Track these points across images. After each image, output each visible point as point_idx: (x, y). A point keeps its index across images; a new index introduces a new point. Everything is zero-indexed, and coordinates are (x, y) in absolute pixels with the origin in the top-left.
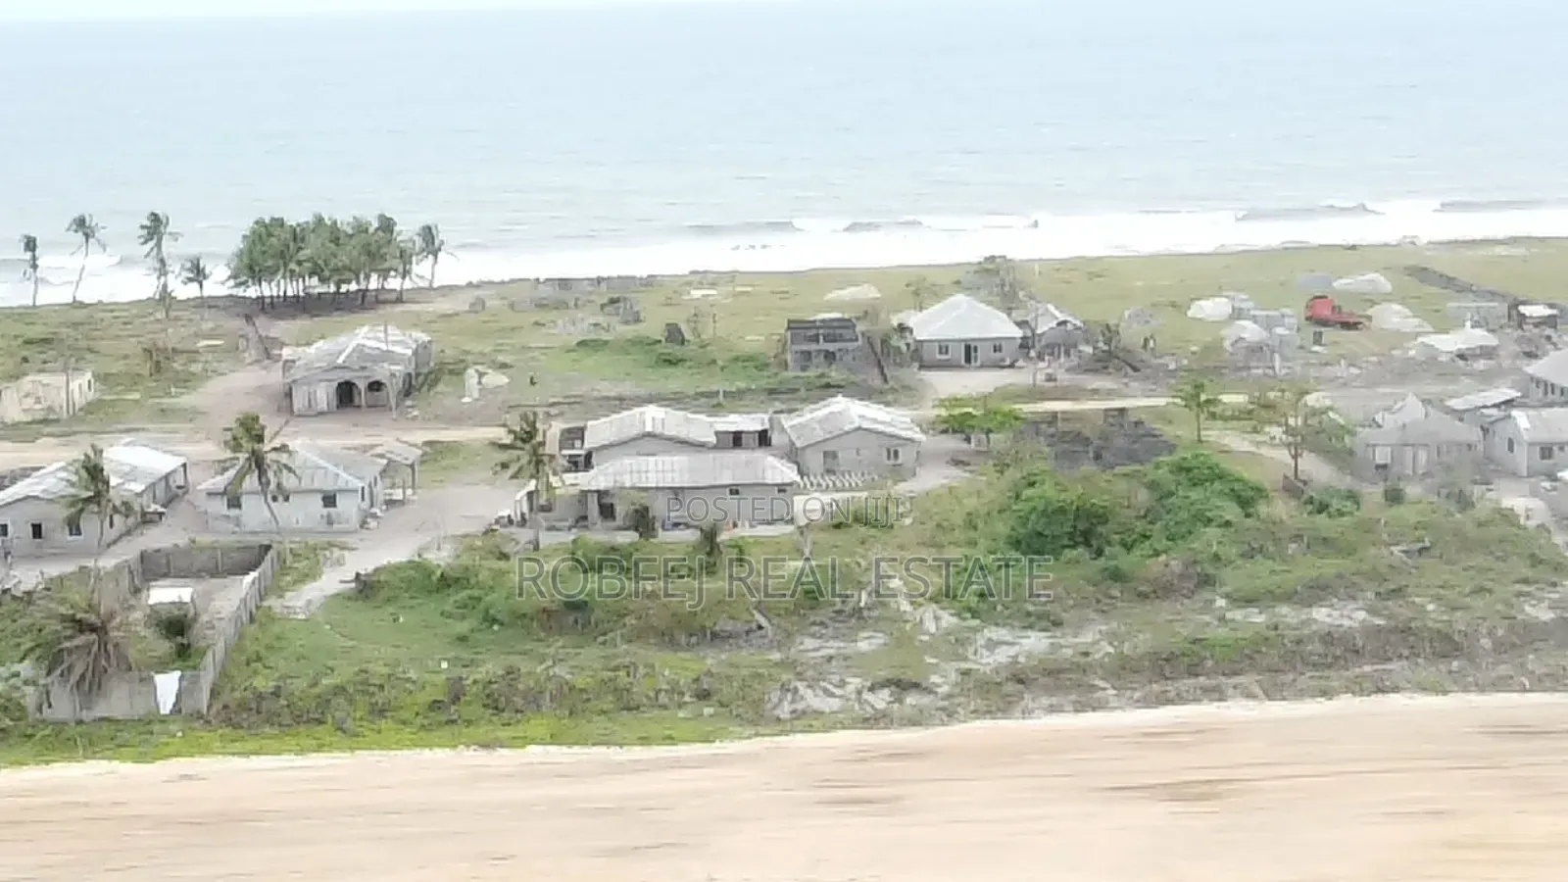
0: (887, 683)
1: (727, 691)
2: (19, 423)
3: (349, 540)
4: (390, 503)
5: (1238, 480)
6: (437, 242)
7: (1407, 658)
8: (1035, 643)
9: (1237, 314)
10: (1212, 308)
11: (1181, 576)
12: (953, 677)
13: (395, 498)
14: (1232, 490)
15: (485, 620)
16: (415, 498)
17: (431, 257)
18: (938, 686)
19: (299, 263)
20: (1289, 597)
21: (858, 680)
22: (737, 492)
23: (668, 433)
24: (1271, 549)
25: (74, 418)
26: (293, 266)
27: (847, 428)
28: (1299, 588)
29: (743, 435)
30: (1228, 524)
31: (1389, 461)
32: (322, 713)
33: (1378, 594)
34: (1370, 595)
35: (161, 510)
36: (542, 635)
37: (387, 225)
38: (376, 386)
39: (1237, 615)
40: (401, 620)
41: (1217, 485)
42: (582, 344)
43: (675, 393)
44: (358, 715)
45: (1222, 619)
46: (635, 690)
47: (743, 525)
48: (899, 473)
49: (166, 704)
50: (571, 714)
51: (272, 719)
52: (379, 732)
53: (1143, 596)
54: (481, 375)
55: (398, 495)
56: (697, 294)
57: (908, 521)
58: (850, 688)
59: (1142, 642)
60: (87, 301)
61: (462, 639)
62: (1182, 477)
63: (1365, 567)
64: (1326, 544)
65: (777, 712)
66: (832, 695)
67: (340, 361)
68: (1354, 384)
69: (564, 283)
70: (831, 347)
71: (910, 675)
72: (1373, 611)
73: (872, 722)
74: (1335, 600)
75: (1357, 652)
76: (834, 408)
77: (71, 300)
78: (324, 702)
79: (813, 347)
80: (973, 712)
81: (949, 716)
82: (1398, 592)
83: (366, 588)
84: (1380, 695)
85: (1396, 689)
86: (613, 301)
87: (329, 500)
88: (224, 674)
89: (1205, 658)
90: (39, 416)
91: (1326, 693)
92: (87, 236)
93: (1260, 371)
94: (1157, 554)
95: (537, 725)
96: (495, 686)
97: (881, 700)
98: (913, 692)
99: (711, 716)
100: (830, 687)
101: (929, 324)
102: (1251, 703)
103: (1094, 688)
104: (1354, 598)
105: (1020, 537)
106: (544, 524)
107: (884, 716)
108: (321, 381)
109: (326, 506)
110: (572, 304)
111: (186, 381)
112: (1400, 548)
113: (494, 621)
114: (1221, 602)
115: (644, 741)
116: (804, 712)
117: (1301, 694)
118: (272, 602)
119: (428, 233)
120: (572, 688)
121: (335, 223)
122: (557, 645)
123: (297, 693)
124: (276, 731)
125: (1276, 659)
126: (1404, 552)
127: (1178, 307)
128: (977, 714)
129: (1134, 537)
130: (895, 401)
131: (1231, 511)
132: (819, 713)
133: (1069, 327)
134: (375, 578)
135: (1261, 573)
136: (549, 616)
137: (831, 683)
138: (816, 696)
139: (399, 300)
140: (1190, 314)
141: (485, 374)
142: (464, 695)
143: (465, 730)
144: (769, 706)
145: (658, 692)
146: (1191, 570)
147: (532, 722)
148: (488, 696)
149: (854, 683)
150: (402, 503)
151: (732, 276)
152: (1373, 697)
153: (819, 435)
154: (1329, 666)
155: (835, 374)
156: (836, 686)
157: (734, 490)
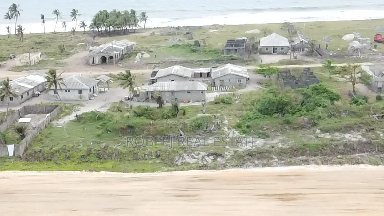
0: (213, 154)
1: (164, 155)
2: (19, 66)
3: (84, 103)
4: (101, 92)
5: (332, 93)
6: (146, 16)
7: (370, 152)
8: (260, 142)
9: (355, 39)
10: (348, 37)
11: (307, 123)
12: (232, 153)
13: (102, 91)
14: (329, 96)
15: (106, 130)
16: (108, 91)
17: (144, 21)
18: (227, 155)
19: (107, 23)
20: (339, 130)
21: (204, 153)
22: (190, 93)
23: (178, 74)
24: (337, 115)
25: (34, 65)
26: (105, 23)
27: (227, 73)
28: (342, 128)
29: (203, 74)
30: (326, 106)
31: (382, 87)
32: (52, 158)
33: (366, 130)
34: (364, 130)
35: (39, 93)
36: (121, 135)
37: (133, 12)
38: (111, 58)
39: (322, 135)
40: (85, 129)
41: (325, 94)
42: (173, 46)
43: (191, 61)
44: (61, 158)
45: (317, 137)
46: (139, 154)
47: (191, 101)
48: (241, 87)
49: (11, 153)
50: (120, 160)
51: (38, 159)
52: (66, 164)
53: (295, 129)
54: (142, 54)
55: (103, 90)
56: (211, 31)
57: (237, 102)
58: (200, 156)
59: (291, 143)
60: (58, 32)
61: (99, 136)
62: (316, 92)
63: (364, 121)
64: (353, 113)
65: (177, 163)
66: (195, 158)
67: (101, 51)
68: (382, 61)
69: (178, 28)
70: (236, 48)
71: (219, 152)
72: (363, 136)
73: (202, 167)
74: (353, 132)
75: (354, 149)
76: (226, 67)
77: (54, 31)
78: (53, 154)
79: (231, 48)
80: (232, 166)
81: (224, 167)
82: (373, 130)
83: (79, 119)
84: (357, 165)
85: (362, 163)
86: (187, 33)
87: (80, 92)
88: (30, 145)
89: (307, 150)
90: (25, 64)
91: (340, 163)
92: (57, 15)
93: (356, 56)
94: (301, 116)
95: (109, 164)
96: (100, 151)
97: (210, 159)
98: (220, 157)
99: (158, 163)
100: (194, 155)
101: (264, 42)
102: (317, 166)
103: (272, 159)
104: (359, 131)
105: (262, 110)
106: (137, 100)
107: (205, 166)
108: (97, 56)
109: (79, 93)
110: (177, 34)
111: (68, 55)
112: (377, 115)
113: (109, 131)
114: (318, 131)
115: (136, 171)
116: (184, 163)
117: (333, 163)
118: (54, 122)
119: (143, 14)
120: (121, 153)
121: (119, 12)
122: (124, 139)
123: (45, 152)
124: (38, 163)
125: (329, 151)
126: (377, 117)
127: (340, 36)
128: (233, 166)
129: (296, 110)
130: (250, 64)
131: (327, 102)
132: (189, 163)
133: (304, 43)
134: (81, 116)
135: (332, 122)
136: (123, 130)
137: (195, 154)
138: (189, 158)
139: (134, 32)
140: (343, 38)
141: (144, 54)
142: (91, 154)
143: (90, 164)
144: (175, 161)
145: (145, 155)
146: (310, 121)
147: (109, 162)
148: (98, 154)
149: (202, 153)
150: (104, 92)
151: (223, 26)
152: (355, 165)
153: (219, 75)
154: (345, 154)
155: (235, 56)
156: (196, 155)
157: (189, 92)
